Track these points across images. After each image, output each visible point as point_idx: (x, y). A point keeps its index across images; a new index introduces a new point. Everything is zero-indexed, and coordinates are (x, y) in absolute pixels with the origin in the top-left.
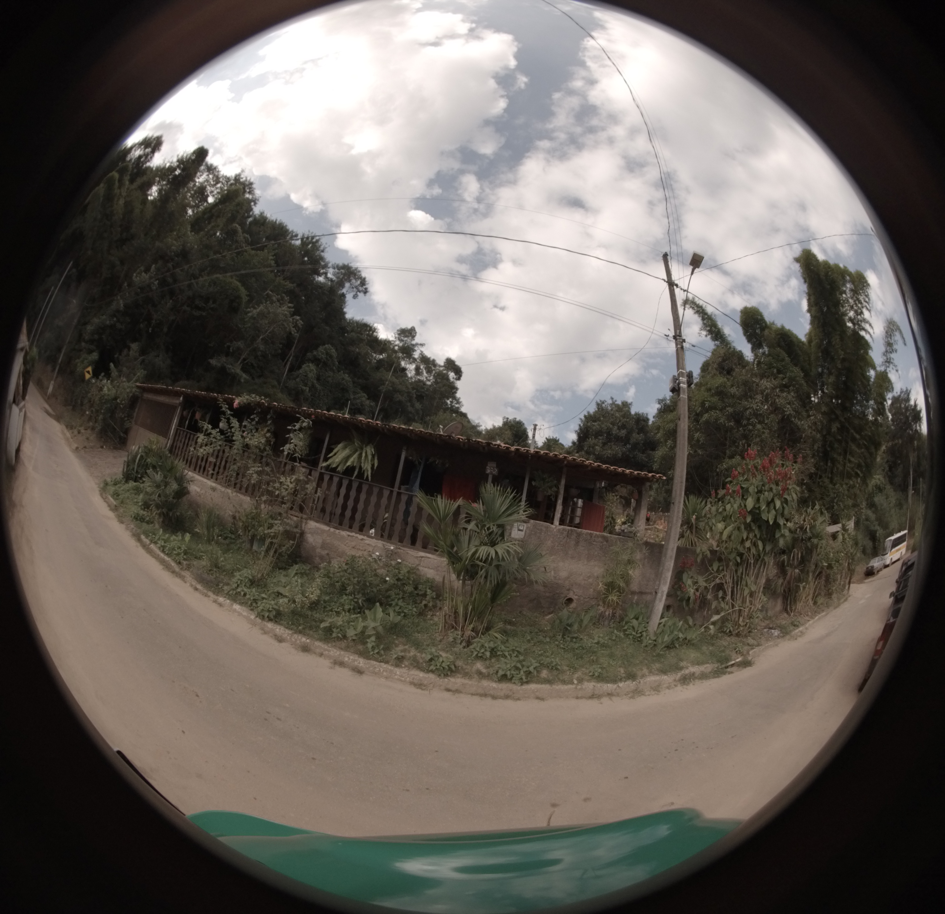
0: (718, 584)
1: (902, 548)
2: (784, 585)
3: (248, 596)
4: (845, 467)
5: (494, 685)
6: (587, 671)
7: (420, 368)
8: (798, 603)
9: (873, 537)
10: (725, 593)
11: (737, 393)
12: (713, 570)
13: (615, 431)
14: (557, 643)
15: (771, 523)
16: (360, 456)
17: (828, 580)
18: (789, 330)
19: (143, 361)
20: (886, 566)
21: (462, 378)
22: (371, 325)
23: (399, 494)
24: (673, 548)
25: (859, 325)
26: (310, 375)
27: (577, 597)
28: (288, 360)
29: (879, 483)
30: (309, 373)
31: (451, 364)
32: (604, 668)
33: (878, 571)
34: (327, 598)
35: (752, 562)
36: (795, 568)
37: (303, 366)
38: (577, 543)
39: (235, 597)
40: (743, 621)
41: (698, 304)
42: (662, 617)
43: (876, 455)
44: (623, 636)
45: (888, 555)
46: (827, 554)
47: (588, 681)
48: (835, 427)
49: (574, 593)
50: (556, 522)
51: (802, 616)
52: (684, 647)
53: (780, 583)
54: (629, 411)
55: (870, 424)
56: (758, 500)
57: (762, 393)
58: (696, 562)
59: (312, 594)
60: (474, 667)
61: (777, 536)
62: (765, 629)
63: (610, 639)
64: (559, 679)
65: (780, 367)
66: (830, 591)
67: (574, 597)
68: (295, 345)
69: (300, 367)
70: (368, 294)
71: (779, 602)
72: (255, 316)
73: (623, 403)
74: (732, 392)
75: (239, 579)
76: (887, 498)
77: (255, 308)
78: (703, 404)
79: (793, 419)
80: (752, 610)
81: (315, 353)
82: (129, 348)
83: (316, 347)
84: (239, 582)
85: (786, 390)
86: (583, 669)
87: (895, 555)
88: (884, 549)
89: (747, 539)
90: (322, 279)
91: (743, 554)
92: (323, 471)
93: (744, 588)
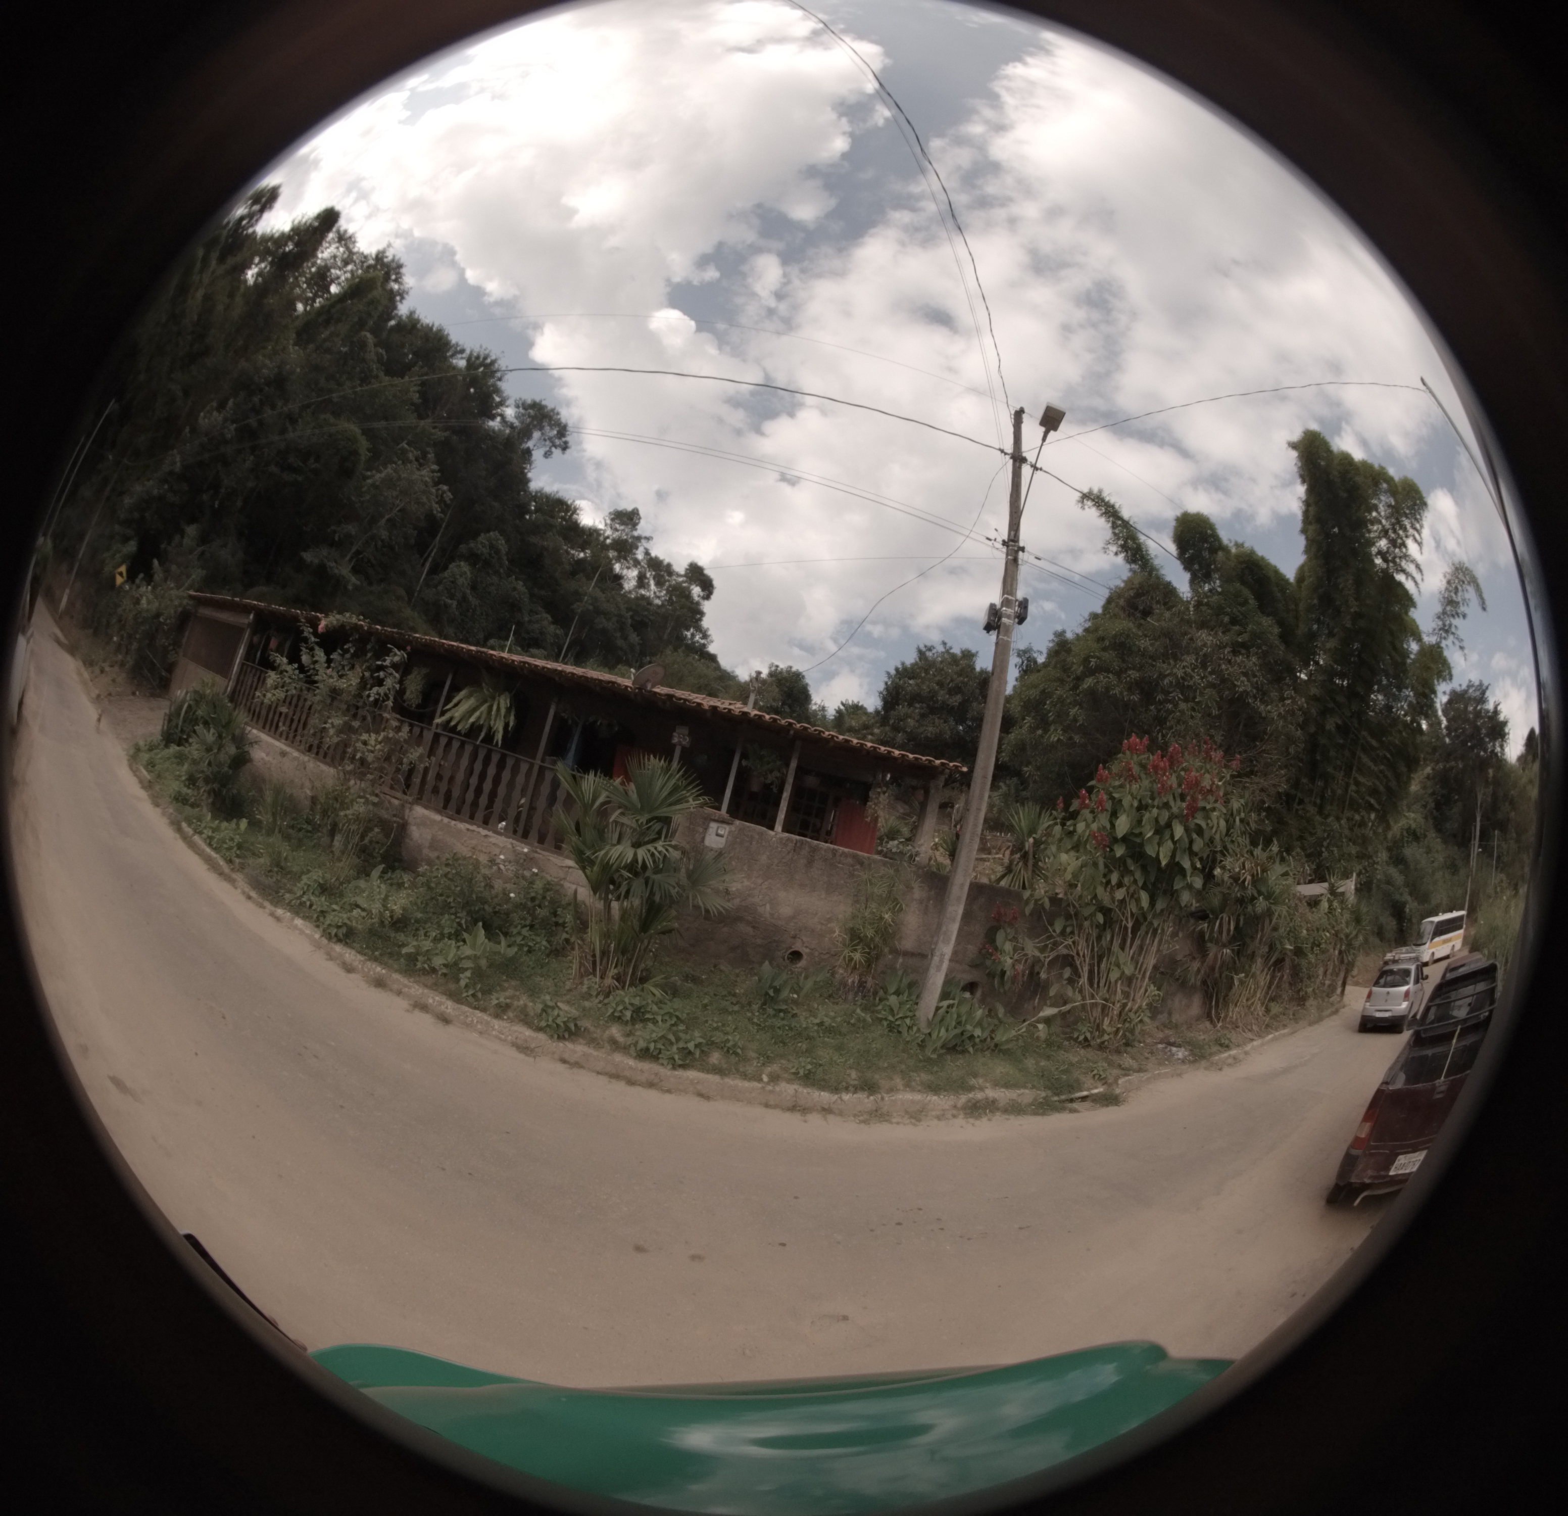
0: (1066, 957)
1: (1456, 938)
2: (1202, 972)
3: (314, 908)
5: (632, 1063)
6: (789, 1066)
7: (644, 577)
8: (1231, 1005)
9: (1397, 911)
10: (1076, 973)
11: (1150, 648)
12: (1054, 931)
13: (942, 696)
15: (1164, 863)
17: (1297, 974)
18: (1264, 558)
19: (203, 554)
21: (713, 597)
22: (569, 502)
24: (963, 884)
26: (461, 581)
27: (808, 951)
28: (429, 555)
29: (1414, 825)
30: (458, 577)
31: (696, 573)
34: (419, 915)
35: (1130, 925)
36: (1224, 946)
37: (451, 566)
40: (1111, 1025)
41: (1108, 502)
46: (1293, 930)
48: (1332, 723)
51: (1239, 1030)
52: (987, 1053)
53: (1195, 969)
54: (971, 666)
56: (1139, 822)
57: (1197, 653)
58: (1023, 914)
59: (397, 906)
60: (607, 1032)
61: (1177, 888)
62: (1160, 1043)
64: (738, 1070)
65: (1240, 614)
66: (1301, 993)
67: (805, 951)
68: (442, 530)
69: (446, 568)
70: (568, 451)
71: (1196, 1001)
72: (377, 483)
73: (963, 652)
75: (307, 884)
76: (1428, 853)
78: (1086, 660)
79: (1252, 701)
80: (1127, 1008)
81: (472, 545)
82: (182, 534)
83: (475, 535)
84: (306, 889)
87: (1439, 948)
88: (1419, 936)
89: (1120, 885)
90: (495, 424)
91: (1110, 910)
92: (439, 731)
93: (1112, 967)
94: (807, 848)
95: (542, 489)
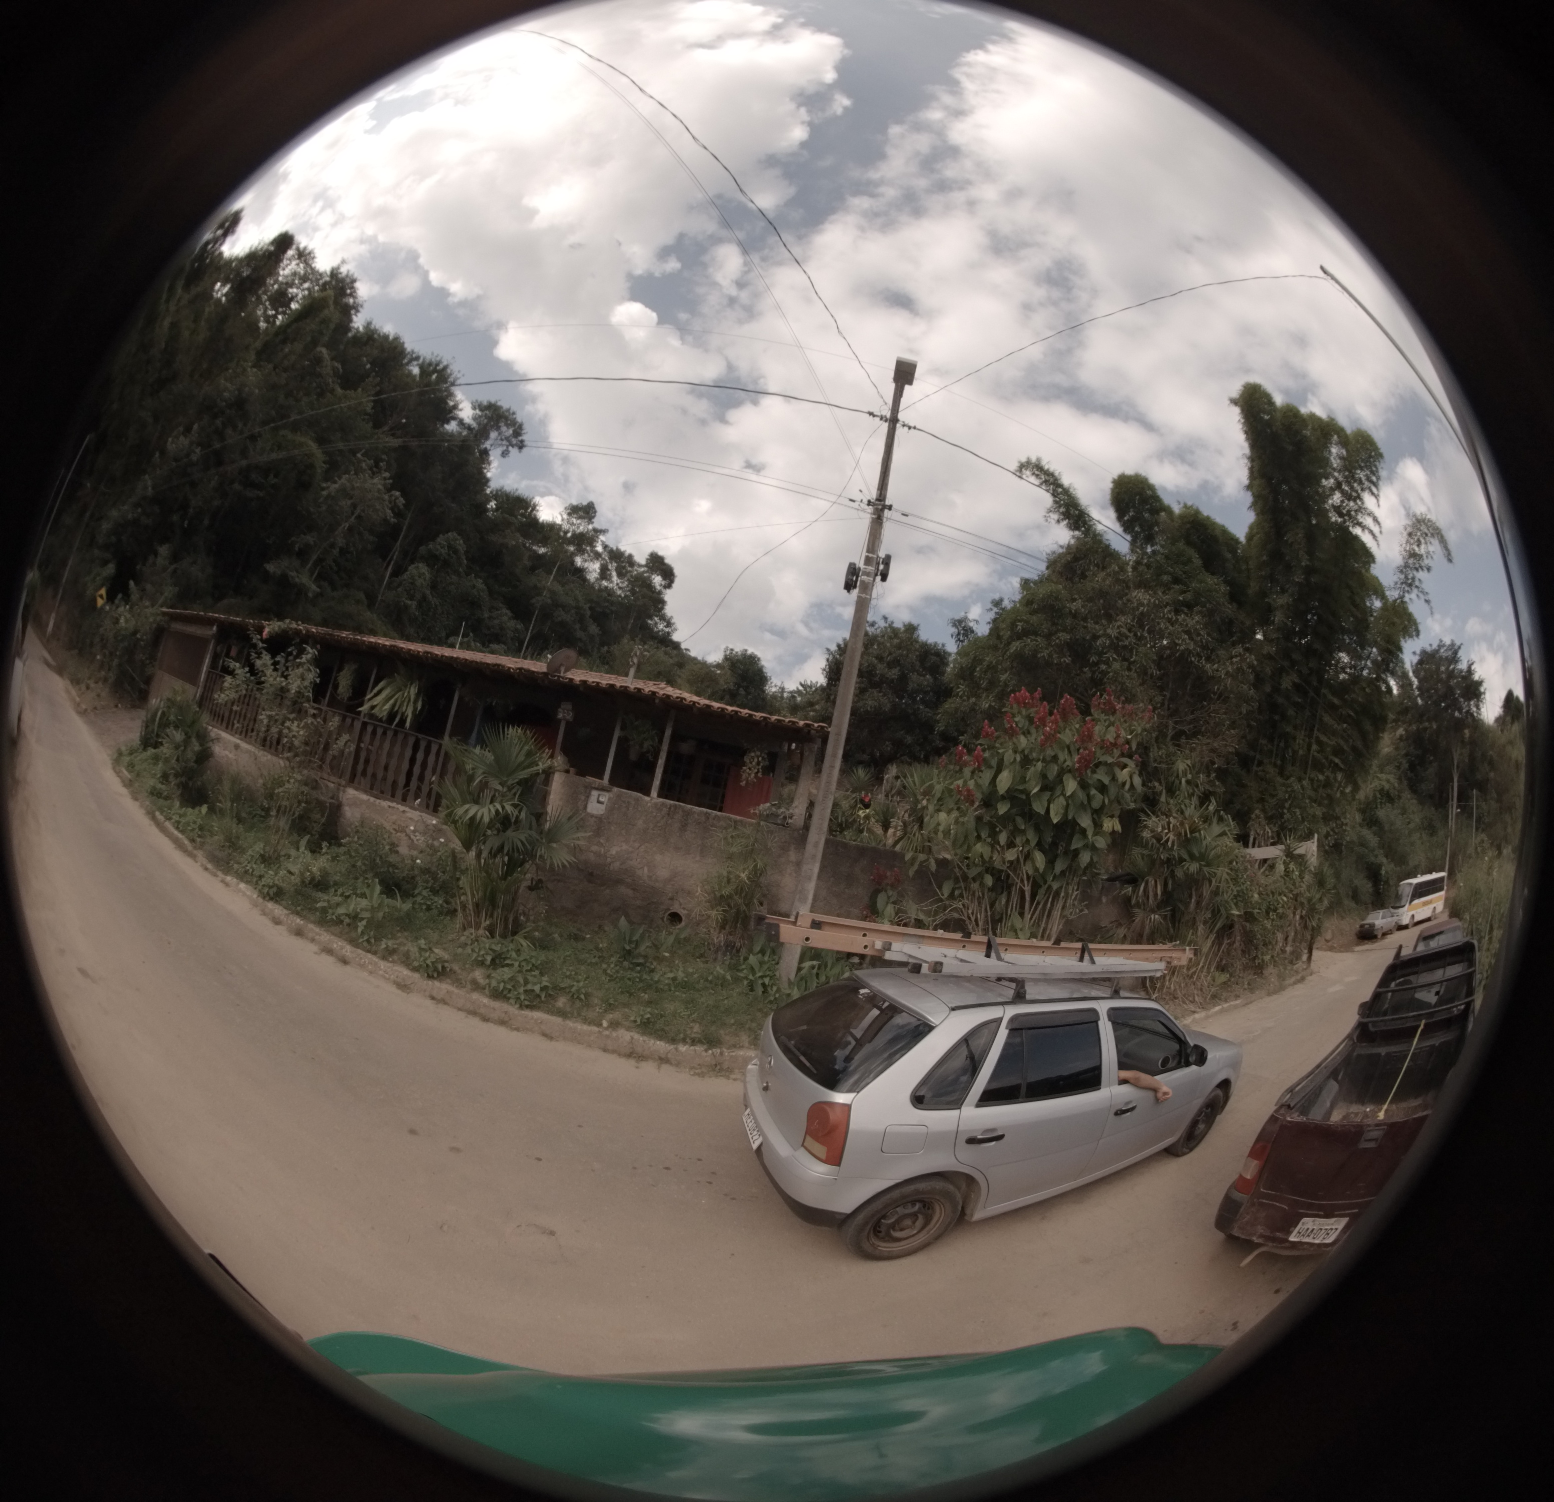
1: (1436, 901)
4: (1309, 750)
7: (607, 569)
9: (1373, 874)
18: (1209, 517)
20: (1401, 928)
21: (675, 585)
22: (528, 500)
26: (420, 582)
28: (391, 559)
29: (1387, 787)
30: (417, 578)
31: (657, 563)
33: (1382, 935)
37: (411, 568)
41: (1047, 470)
45: (1407, 907)
46: (1242, 894)
54: (914, 639)
57: (1132, 613)
65: (1180, 573)
68: (402, 535)
69: (406, 570)
70: (525, 449)
72: (333, 494)
81: (431, 546)
82: (156, 554)
83: (434, 537)
87: (1419, 910)
88: (1397, 898)
90: (452, 427)
92: (366, 720)
94: (681, 812)
95: (502, 488)
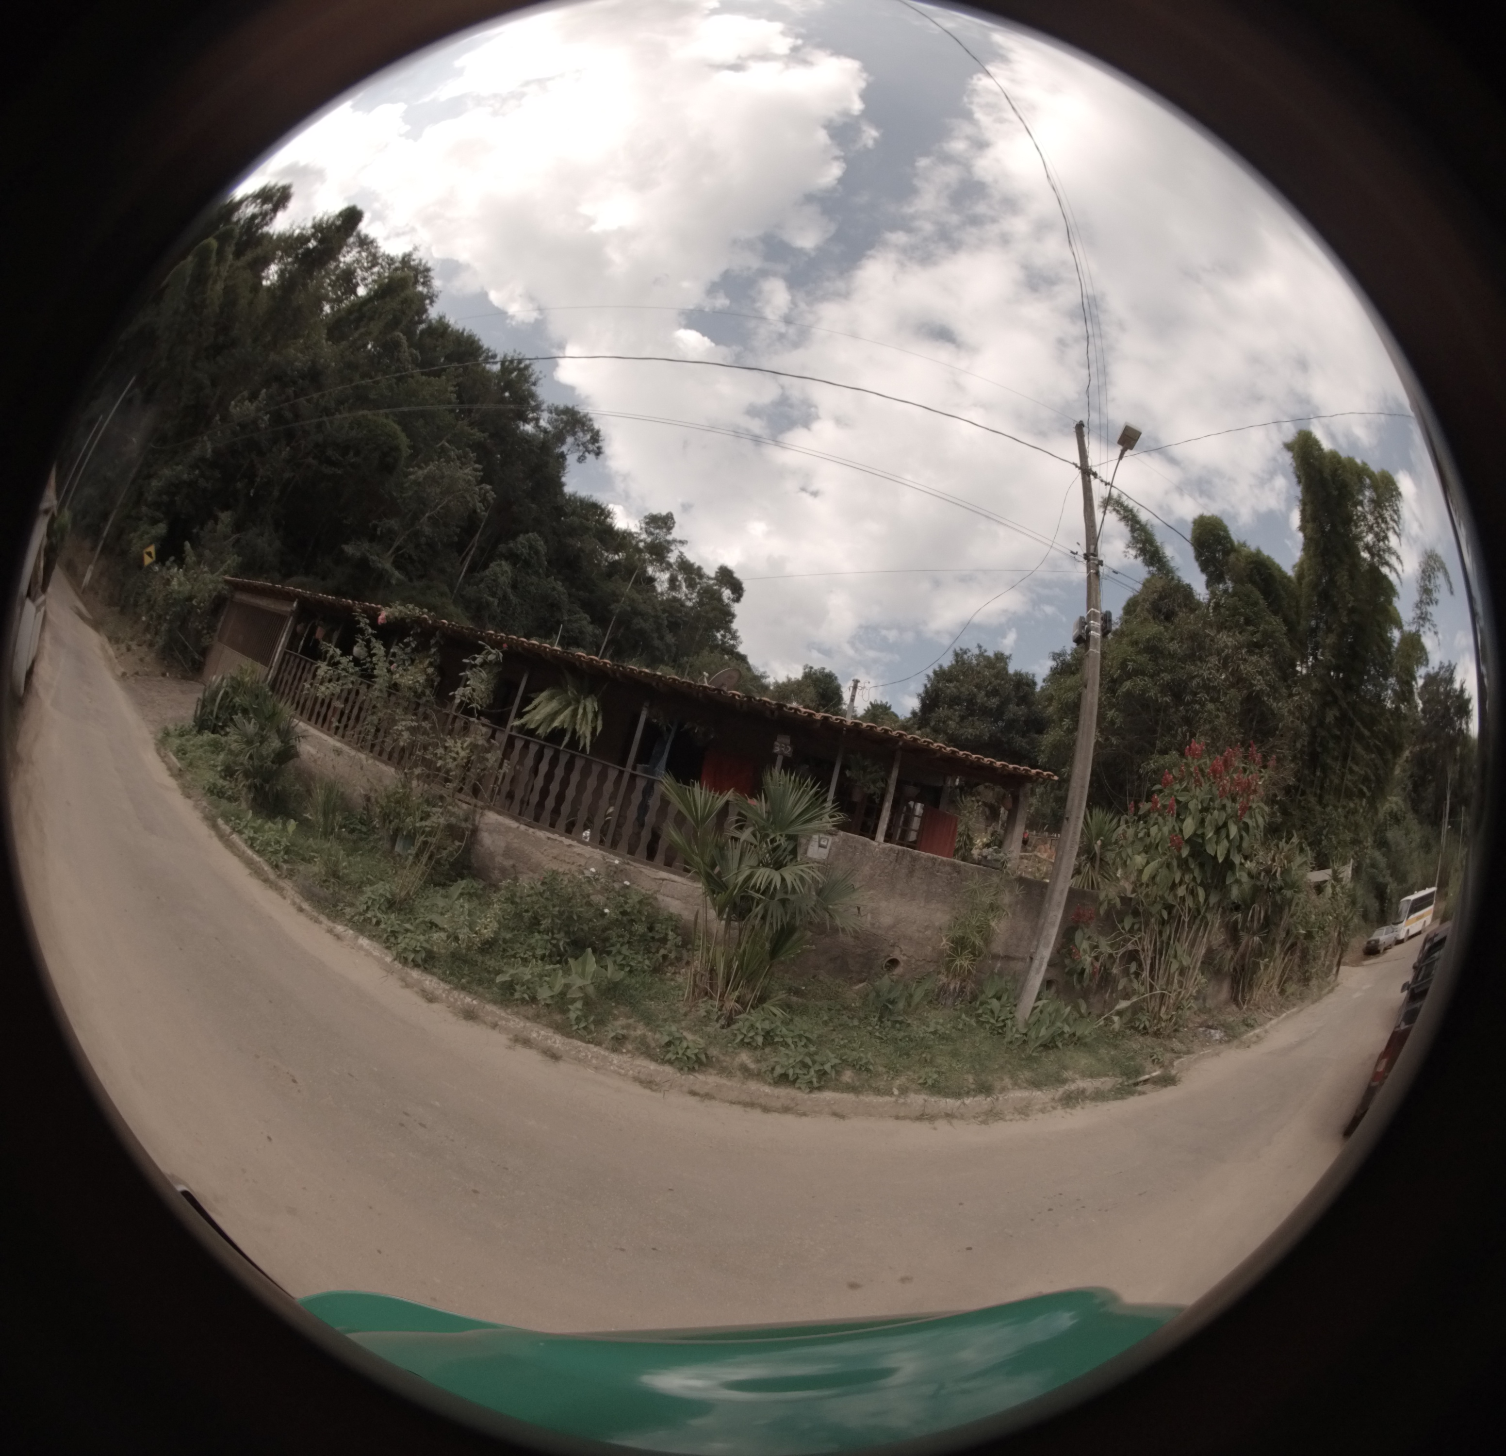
0: (1130, 952)
1: (1427, 915)
2: (1235, 959)
3: (382, 926)
4: (1343, 780)
5: (767, 1089)
6: (916, 1077)
7: (676, 580)
8: (1255, 989)
9: (1380, 893)
10: (1140, 966)
11: (1179, 651)
12: (1123, 928)
13: (981, 697)
14: (870, 1028)
15: (1220, 861)
16: (575, 713)
17: (1305, 957)
18: (1269, 558)
19: (238, 541)
20: (1399, 942)
21: (742, 599)
22: (603, 506)
23: (633, 777)
24: (1063, 890)
25: (1380, 556)
26: (502, 579)
27: (905, 958)
28: (467, 554)
29: (1395, 809)
30: (499, 575)
31: (726, 576)
32: (943, 1073)
33: (1386, 949)
34: (509, 936)
35: (1187, 920)
36: (1254, 934)
37: (491, 565)
38: (911, 872)
39: (362, 926)
40: (1167, 1013)
41: (1127, 507)
42: (1039, 998)
43: (1394, 764)
44: (974, 1024)
45: (1404, 923)
46: (1306, 916)
47: (917, 1092)
48: (1331, 715)
49: (901, 951)
50: (880, 836)
51: (1261, 1010)
52: (1071, 1047)
53: (1229, 957)
54: (1005, 669)
55: (1388, 715)
56: (1202, 822)
57: (1219, 654)
58: (1098, 914)
59: (486, 928)
60: (737, 1059)
61: (1228, 882)
62: (1200, 1027)
63: (954, 1027)
64: (870, 1086)
65: (1251, 614)
66: (1307, 974)
67: (901, 958)
68: (480, 531)
69: (486, 566)
70: (601, 456)
71: (1226, 987)
72: (421, 480)
73: (996, 655)
74: (1172, 649)
75: (369, 898)
76: (1406, 835)
77: (420, 468)
78: (1123, 665)
79: (1266, 699)
80: (1181, 996)
81: (512, 545)
82: (216, 520)
83: (514, 536)
84: (370, 903)
85: (1257, 651)
86: (909, 1073)
87: (1414, 925)
88: (1398, 915)
89: (1181, 882)
90: (529, 428)
91: (1173, 906)
93: (1172, 960)
95: (577, 493)
